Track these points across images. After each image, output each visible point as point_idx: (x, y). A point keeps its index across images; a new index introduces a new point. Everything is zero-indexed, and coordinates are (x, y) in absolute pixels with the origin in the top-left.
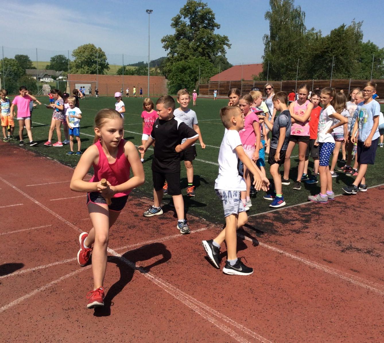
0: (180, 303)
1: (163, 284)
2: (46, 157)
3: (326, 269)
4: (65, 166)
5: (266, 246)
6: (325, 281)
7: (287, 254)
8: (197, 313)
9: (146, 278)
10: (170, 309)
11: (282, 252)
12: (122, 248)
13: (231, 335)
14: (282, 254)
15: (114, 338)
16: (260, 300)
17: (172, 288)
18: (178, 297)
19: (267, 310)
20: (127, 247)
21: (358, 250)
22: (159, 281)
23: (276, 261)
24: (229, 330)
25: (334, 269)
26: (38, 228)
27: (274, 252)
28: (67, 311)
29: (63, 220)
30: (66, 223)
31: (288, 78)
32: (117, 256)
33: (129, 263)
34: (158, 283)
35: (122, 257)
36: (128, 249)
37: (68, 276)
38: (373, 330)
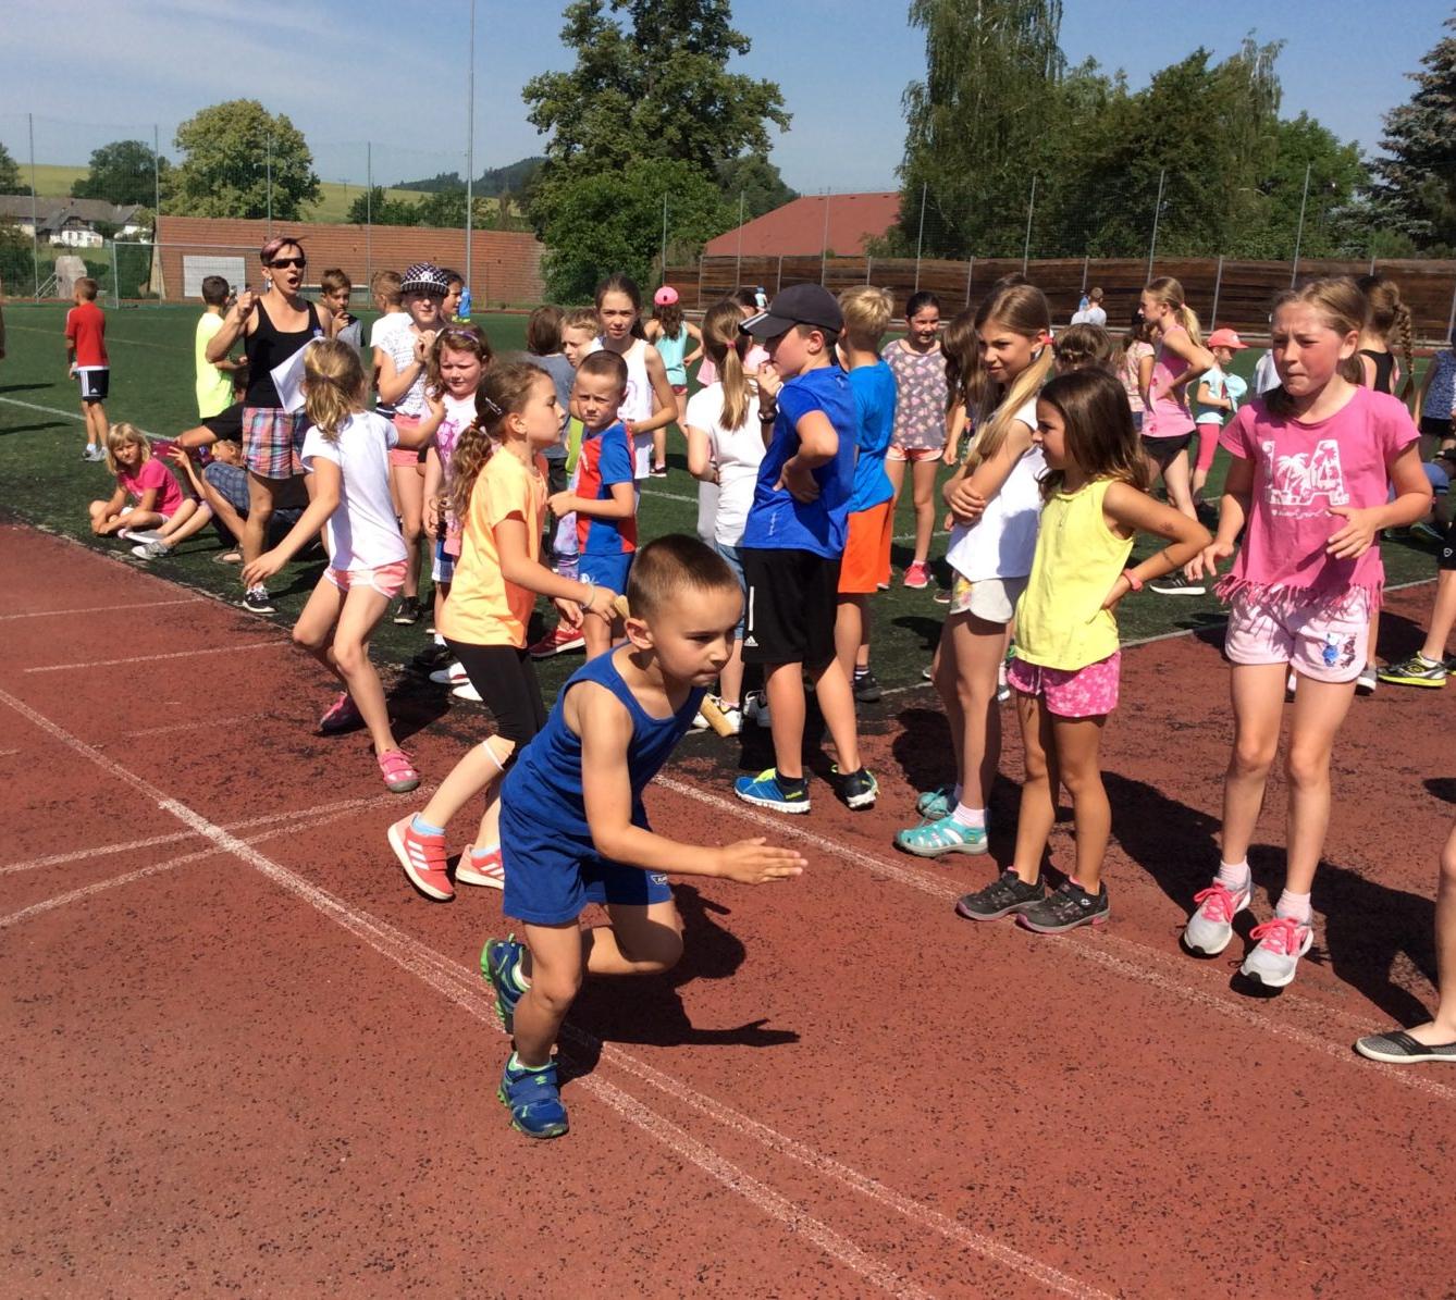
0: (414, 979)
1: (372, 927)
2: (32, 525)
7: (813, 839)
8: (459, 1007)
9: (314, 910)
10: (376, 996)
12: (253, 822)
15: (169, 1079)
17: (396, 938)
18: (412, 963)
20: (271, 820)
22: (358, 920)
28: (27, 1006)
29: (62, 735)
30: (71, 743)
31: (993, 251)
32: (232, 845)
33: (268, 867)
34: (355, 925)
35: (248, 848)
36: (275, 825)
37: (49, 904)
38: (1010, 1050)
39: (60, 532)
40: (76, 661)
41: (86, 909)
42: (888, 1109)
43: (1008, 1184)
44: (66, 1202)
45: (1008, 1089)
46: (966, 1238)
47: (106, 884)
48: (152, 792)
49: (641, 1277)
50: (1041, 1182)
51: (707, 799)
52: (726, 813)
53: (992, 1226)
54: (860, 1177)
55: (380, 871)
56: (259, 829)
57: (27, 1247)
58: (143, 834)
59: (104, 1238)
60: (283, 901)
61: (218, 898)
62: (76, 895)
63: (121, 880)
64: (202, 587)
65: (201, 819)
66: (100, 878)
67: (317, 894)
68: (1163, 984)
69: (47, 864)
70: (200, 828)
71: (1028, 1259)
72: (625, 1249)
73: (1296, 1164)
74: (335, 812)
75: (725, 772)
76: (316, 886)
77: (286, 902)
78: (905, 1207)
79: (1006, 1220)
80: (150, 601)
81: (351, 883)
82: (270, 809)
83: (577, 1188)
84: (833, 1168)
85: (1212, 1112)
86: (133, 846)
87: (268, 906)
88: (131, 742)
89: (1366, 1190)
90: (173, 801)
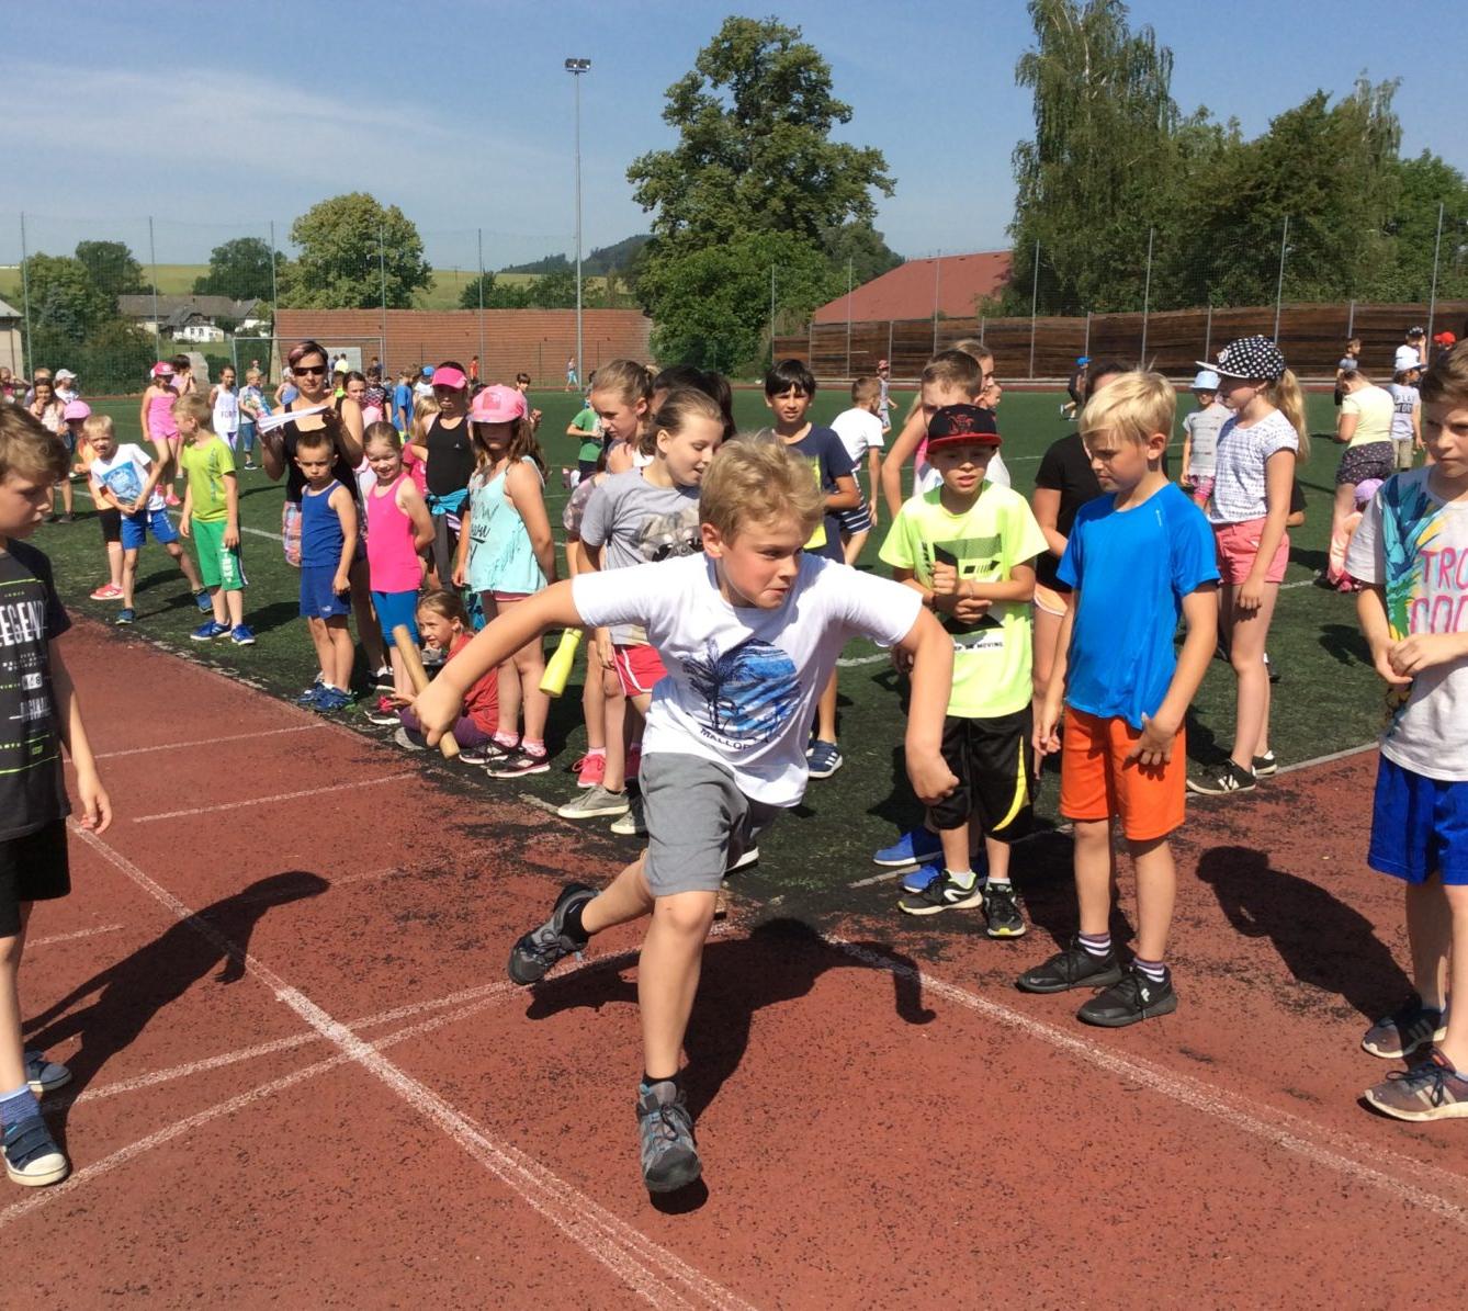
0: (581, 1255)
1: (525, 1172)
2: (149, 642)
3: (1186, 1088)
5: (959, 994)
6: (1177, 1142)
7: (1038, 1028)
8: (641, 1299)
9: (456, 1145)
10: (536, 1280)
11: (1017, 1018)
12: (383, 1018)
14: (1019, 1027)
16: (908, 1236)
17: (555, 1188)
18: (576, 1228)
19: (927, 1279)
20: (403, 1015)
22: (509, 1160)
23: (989, 1058)
25: (1218, 1091)
26: (67, 937)
27: (983, 1019)
32: (360, 1051)
33: (401, 1082)
34: (505, 1168)
35: (377, 1055)
36: (407, 1022)
37: (148, 1142)
39: (174, 648)
40: (190, 806)
41: (190, 1149)
47: (213, 1112)
48: (270, 978)
51: (903, 971)
52: (928, 992)
55: (530, 1086)
56: (390, 1027)
58: (257, 1038)
60: (419, 1132)
61: (344, 1130)
62: (179, 1128)
63: (232, 1105)
65: (325, 1015)
66: (208, 1103)
67: (458, 1122)
69: (148, 1083)
70: (321, 1026)
74: (475, 1000)
76: (457, 1109)
77: (422, 1135)
80: (269, 728)
81: (499, 1105)
82: (403, 999)
86: (246, 1055)
87: (402, 1140)
90: (293, 990)
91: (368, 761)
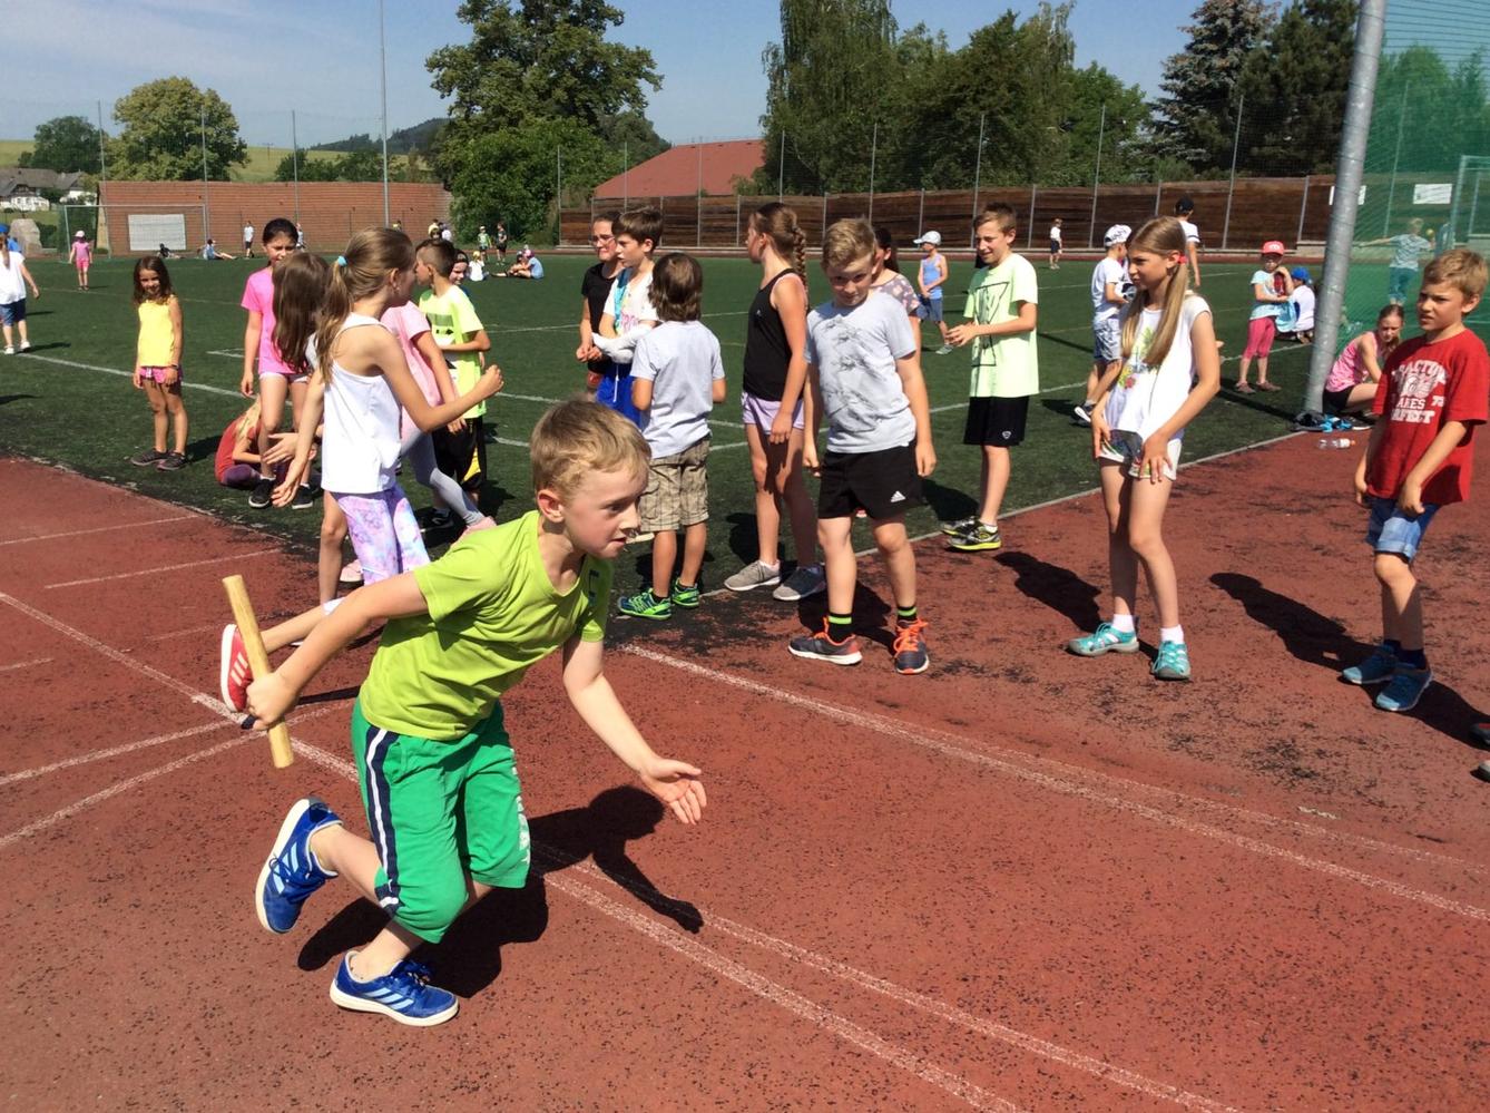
2: (27, 458)
3: (879, 723)
4: (94, 483)
5: (721, 676)
6: (871, 753)
7: (778, 694)
9: (350, 783)
11: (764, 688)
13: (590, 903)
14: (765, 694)
21: (977, 671)
23: (744, 713)
24: (587, 889)
25: (901, 722)
27: (739, 690)
28: (102, 885)
29: (92, 643)
30: (101, 649)
31: (844, 186)
33: (302, 747)
37: (107, 793)
38: (977, 860)
39: (54, 462)
40: (92, 576)
41: (142, 795)
42: (885, 918)
43: (995, 974)
44: (169, 1055)
45: (982, 893)
46: (968, 1021)
47: (156, 772)
48: (184, 688)
49: (697, 1077)
50: (1023, 971)
51: (681, 664)
52: (700, 676)
53: (988, 1010)
54: (870, 977)
57: (141, 1099)
58: (181, 726)
59: (210, 1084)
60: (321, 777)
62: (129, 784)
63: (170, 768)
64: (193, 504)
66: (150, 768)
68: (1093, 796)
69: (98, 757)
71: (1025, 1036)
72: (680, 1055)
73: (1229, 939)
75: (692, 641)
78: (913, 1000)
79: (1000, 1004)
80: (149, 519)
83: (629, 1006)
84: (846, 973)
85: (1153, 901)
86: (174, 737)
87: (308, 781)
88: (157, 646)
89: (1289, 957)
90: (205, 696)
91: (236, 541)
